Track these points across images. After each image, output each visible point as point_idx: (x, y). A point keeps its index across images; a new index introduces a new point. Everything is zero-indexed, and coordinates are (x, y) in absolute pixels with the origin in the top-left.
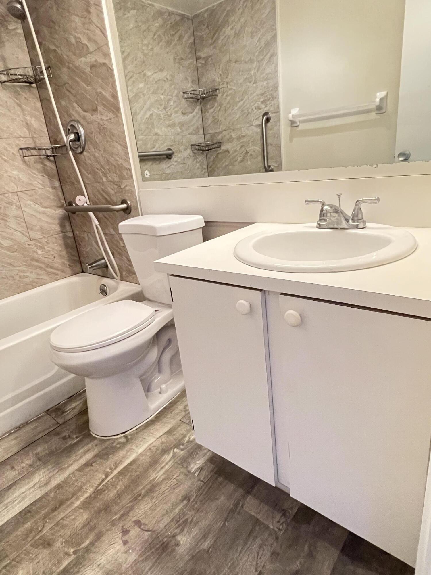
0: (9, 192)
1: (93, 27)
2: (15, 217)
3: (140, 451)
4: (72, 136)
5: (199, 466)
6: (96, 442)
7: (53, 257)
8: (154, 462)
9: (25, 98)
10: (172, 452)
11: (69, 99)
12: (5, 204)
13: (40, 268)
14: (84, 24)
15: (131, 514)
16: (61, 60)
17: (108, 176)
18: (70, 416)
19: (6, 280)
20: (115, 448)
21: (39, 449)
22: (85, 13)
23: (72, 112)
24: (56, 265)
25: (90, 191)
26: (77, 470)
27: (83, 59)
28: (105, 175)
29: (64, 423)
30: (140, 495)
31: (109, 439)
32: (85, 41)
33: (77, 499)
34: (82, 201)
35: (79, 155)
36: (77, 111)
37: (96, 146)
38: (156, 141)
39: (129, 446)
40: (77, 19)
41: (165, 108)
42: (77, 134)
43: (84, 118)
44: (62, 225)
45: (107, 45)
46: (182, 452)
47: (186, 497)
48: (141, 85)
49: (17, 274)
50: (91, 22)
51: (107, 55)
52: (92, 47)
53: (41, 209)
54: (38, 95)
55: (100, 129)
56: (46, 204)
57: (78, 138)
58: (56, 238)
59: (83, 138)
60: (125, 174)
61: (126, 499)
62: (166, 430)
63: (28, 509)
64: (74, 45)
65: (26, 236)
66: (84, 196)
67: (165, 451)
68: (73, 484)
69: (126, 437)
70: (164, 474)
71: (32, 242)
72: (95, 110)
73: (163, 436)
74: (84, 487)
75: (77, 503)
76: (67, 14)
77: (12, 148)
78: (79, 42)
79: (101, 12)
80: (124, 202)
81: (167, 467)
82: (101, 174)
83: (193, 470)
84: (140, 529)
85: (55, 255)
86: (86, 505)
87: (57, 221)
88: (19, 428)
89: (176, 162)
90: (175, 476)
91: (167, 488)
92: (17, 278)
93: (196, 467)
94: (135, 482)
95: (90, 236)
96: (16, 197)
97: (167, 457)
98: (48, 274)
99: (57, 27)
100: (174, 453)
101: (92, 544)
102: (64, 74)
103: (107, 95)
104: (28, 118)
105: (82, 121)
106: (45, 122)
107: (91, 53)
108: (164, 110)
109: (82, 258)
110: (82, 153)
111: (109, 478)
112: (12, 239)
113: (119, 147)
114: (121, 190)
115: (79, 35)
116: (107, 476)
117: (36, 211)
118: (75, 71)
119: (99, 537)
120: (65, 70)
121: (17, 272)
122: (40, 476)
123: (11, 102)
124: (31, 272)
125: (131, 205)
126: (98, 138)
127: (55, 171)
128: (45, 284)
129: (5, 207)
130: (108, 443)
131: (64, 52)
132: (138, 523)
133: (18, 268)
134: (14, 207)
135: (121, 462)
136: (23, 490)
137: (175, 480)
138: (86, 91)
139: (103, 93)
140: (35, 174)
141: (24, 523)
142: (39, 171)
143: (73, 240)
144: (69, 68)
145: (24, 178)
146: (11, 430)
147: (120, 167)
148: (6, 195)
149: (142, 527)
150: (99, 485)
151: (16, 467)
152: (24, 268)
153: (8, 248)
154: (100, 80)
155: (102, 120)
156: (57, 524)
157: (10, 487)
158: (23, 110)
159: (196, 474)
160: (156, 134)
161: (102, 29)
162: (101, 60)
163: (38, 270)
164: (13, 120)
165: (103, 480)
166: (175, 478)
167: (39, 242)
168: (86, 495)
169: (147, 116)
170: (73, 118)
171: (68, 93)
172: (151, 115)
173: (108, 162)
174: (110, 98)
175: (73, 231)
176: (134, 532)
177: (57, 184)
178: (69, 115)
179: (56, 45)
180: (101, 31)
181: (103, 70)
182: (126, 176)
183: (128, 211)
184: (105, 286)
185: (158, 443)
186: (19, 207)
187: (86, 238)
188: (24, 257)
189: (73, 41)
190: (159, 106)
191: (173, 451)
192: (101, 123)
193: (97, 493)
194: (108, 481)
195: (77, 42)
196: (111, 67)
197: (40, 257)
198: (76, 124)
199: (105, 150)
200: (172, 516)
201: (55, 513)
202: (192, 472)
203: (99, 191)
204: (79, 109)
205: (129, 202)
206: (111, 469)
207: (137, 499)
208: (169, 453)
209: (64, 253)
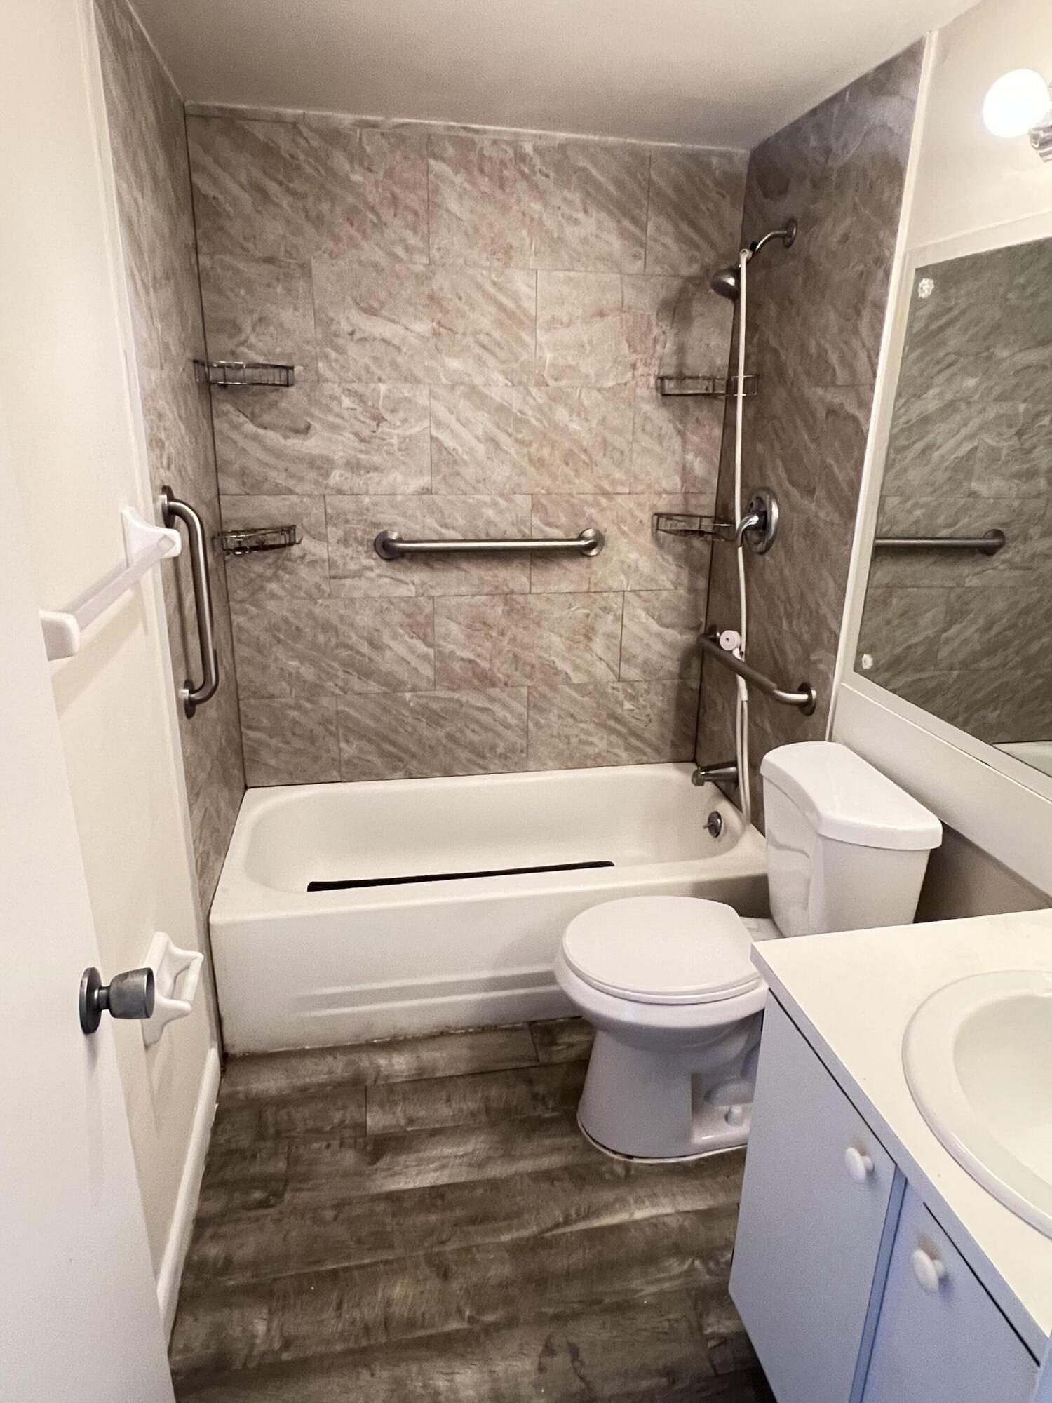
0: (610, 590)
1: (856, 344)
2: (609, 636)
3: (639, 1215)
4: (755, 520)
5: (723, 1330)
6: (577, 1141)
7: (647, 720)
8: (650, 1259)
9: (697, 420)
10: (690, 1261)
11: (772, 447)
12: (599, 611)
13: (619, 734)
14: (841, 330)
15: (571, 1325)
16: (780, 371)
17: (794, 622)
18: (558, 1058)
19: (557, 741)
20: (601, 1176)
21: (493, 1092)
22: (850, 311)
23: (769, 472)
24: (647, 735)
25: (753, 626)
26: (529, 1174)
27: (820, 391)
28: (789, 617)
29: (546, 1066)
30: (600, 1302)
31: (599, 1151)
32: (834, 358)
33: (509, 1229)
34: (732, 641)
35: (756, 556)
36: (778, 476)
37: (790, 555)
38: (964, 510)
39: (622, 1191)
40: (832, 316)
41: (1020, 434)
42: (764, 515)
43: (787, 495)
44: (685, 663)
45: (872, 388)
46: (707, 1277)
47: (670, 1373)
48: (971, 382)
49: (577, 736)
50: (856, 331)
51: (866, 405)
52: (842, 376)
53: (655, 627)
54: (723, 414)
55: (808, 531)
56: (668, 620)
57: (764, 525)
58: (664, 685)
59: (773, 528)
60: (826, 640)
61: (574, 1291)
62: (700, 1205)
63: (442, 1190)
64: (811, 356)
65: (613, 671)
66: (740, 633)
67: (678, 1251)
68: (514, 1197)
69: (627, 1167)
70: (654, 1294)
71: (619, 685)
72: (810, 492)
73: (691, 1216)
74: (527, 1216)
75: (506, 1238)
76: (818, 298)
77: (642, 510)
78: (822, 356)
79: (881, 322)
80: (804, 689)
81: (667, 1285)
82: (782, 610)
83: (709, 1331)
84: (570, 1365)
85: (652, 716)
86: (518, 1249)
87: (677, 655)
88: (482, 1030)
89: (1004, 562)
90: (671, 1317)
91: (648, 1326)
92: (574, 740)
93: (716, 1329)
94: (602, 1270)
95: (726, 706)
96: (620, 600)
97: (675, 1266)
98: (629, 748)
99: (793, 313)
100: (692, 1269)
101: (497, 1326)
102: (778, 399)
103: (841, 476)
104: (690, 457)
105: (780, 497)
106: (718, 465)
107: (836, 386)
108: (1016, 438)
109: (701, 737)
110: (762, 553)
111: (568, 1229)
112: (587, 672)
113: (831, 585)
114: (806, 661)
115: (827, 346)
116: (567, 1222)
117: (647, 630)
118: (799, 405)
119: (511, 1323)
120: (782, 392)
121: (576, 731)
122: (475, 1145)
123: (669, 429)
124: (602, 738)
125: (816, 700)
126: (798, 543)
127: (707, 561)
128: (617, 764)
129: (596, 615)
130: (594, 1157)
131: (791, 360)
132: (574, 1351)
133: (582, 725)
134: (610, 617)
135: (597, 1213)
136: (447, 1151)
137: (666, 1324)
138: (807, 449)
139: (836, 469)
140: (667, 561)
141: (429, 1211)
142: (677, 557)
143: (697, 696)
144: (790, 393)
145: (645, 566)
146: (470, 1027)
147: (821, 621)
148: (605, 595)
149: (577, 1364)
150: (549, 1230)
151: (453, 1103)
152: (591, 727)
153: (580, 688)
154: (837, 444)
155: (816, 516)
156: (468, 1250)
157: (434, 1133)
158: (685, 442)
159: (711, 1344)
160: (973, 494)
161: (872, 353)
162: (851, 408)
163: (613, 738)
164: (662, 461)
165: (557, 1226)
166: (669, 1320)
167: (632, 686)
168: (525, 1233)
169: (962, 452)
170: (768, 484)
171: (773, 436)
172: (974, 449)
173: (802, 597)
174: (844, 486)
175: (701, 680)
176: (561, 1361)
177: (702, 583)
178: (763, 476)
179: (782, 345)
180: (869, 357)
181: (850, 429)
182: (826, 643)
183: (807, 709)
184: (719, 817)
185: (673, 1223)
186: (620, 619)
187: (720, 707)
188: (598, 707)
189: (813, 350)
190: (1005, 429)
191: (693, 1262)
192: (814, 521)
193: (539, 1243)
194: (564, 1234)
195: (819, 356)
196: (865, 430)
197: (626, 715)
198: (766, 497)
199: (803, 572)
200: (631, 1386)
201: (472, 1228)
202: (706, 1333)
203: (769, 641)
204: (783, 475)
205: (814, 693)
206: (578, 1214)
207: (594, 1305)
208: (682, 1261)
209: (669, 717)
